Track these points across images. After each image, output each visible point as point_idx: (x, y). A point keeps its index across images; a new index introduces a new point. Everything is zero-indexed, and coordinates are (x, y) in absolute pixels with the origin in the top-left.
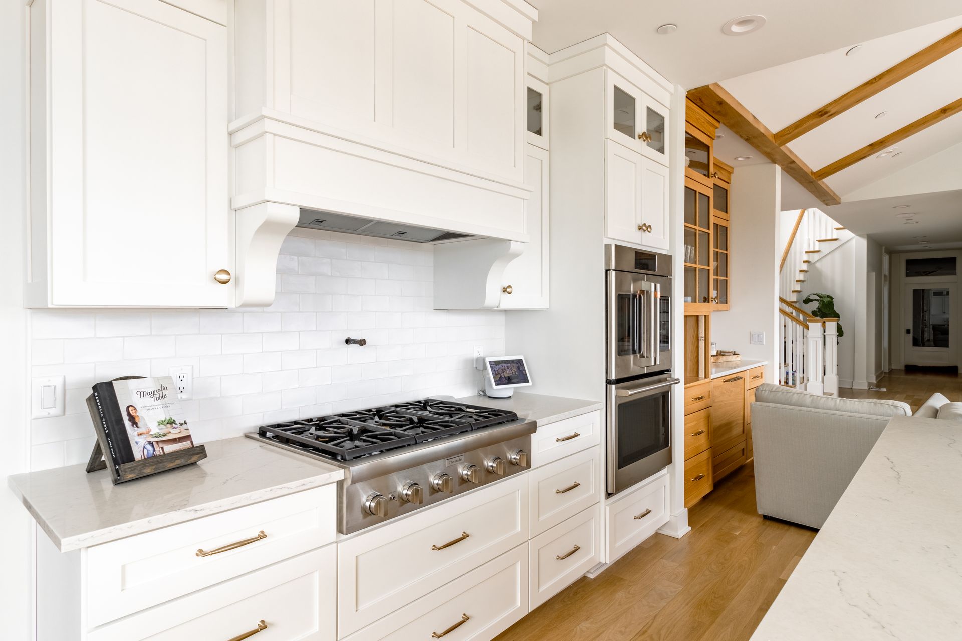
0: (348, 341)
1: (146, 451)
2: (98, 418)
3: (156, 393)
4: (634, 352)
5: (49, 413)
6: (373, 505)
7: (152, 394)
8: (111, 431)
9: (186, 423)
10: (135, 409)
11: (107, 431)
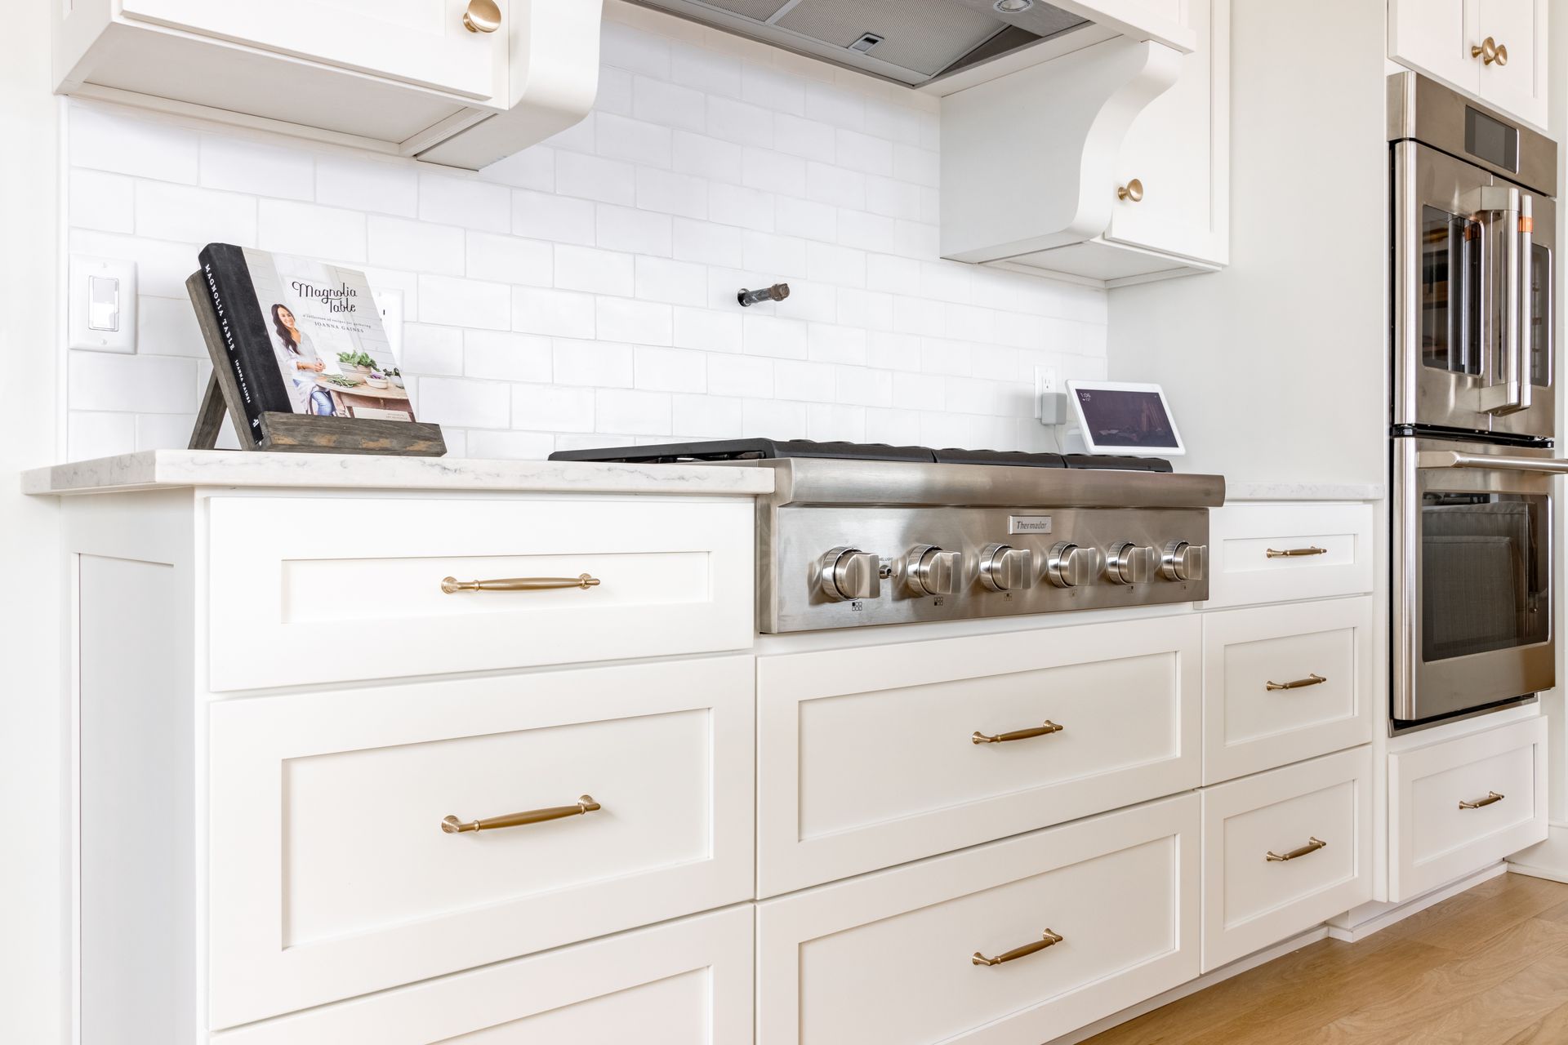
0: (742, 298)
1: (315, 404)
2: (212, 321)
3: (332, 296)
4: (1458, 368)
5: (105, 342)
6: (842, 571)
7: (326, 296)
8: (242, 344)
9: (397, 374)
10: (290, 314)
11: (232, 347)
